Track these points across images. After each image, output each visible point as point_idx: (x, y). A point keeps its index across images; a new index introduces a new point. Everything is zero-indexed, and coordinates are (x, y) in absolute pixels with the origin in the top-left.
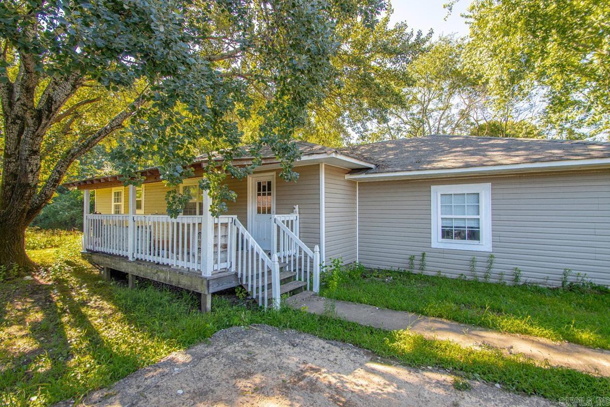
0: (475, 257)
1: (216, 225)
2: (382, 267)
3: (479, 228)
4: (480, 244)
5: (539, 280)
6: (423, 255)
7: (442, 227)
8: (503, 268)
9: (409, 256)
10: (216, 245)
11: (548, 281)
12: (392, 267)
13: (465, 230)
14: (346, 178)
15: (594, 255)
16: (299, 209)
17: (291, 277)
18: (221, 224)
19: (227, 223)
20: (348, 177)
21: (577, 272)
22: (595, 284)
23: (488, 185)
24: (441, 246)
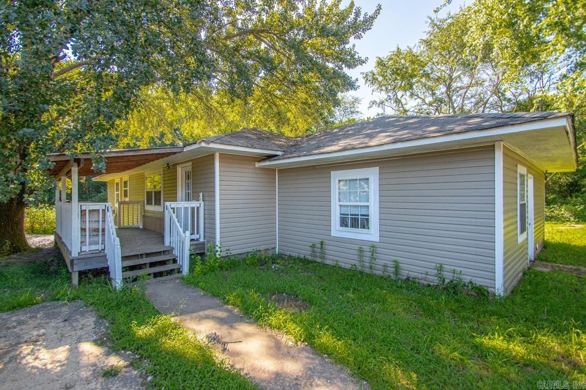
0: (363, 247)
1: (83, 212)
2: (293, 254)
3: (368, 216)
4: (370, 233)
5: (420, 276)
6: (322, 243)
7: (341, 214)
8: (385, 260)
9: (311, 244)
10: (83, 230)
11: (428, 276)
12: (299, 254)
13: (358, 218)
14: (256, 166)
15: (475, 249)
16: (203, 196)
17: (170, 260)
18: (89, 211)
19: (99, 210)
20: (257, 165)
21: (453, 268)
22: (475, 284)
23: (376, 170)
24: (339, 235)
